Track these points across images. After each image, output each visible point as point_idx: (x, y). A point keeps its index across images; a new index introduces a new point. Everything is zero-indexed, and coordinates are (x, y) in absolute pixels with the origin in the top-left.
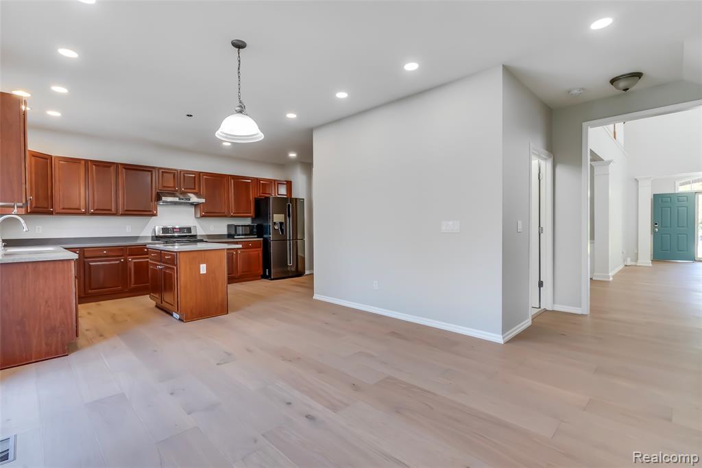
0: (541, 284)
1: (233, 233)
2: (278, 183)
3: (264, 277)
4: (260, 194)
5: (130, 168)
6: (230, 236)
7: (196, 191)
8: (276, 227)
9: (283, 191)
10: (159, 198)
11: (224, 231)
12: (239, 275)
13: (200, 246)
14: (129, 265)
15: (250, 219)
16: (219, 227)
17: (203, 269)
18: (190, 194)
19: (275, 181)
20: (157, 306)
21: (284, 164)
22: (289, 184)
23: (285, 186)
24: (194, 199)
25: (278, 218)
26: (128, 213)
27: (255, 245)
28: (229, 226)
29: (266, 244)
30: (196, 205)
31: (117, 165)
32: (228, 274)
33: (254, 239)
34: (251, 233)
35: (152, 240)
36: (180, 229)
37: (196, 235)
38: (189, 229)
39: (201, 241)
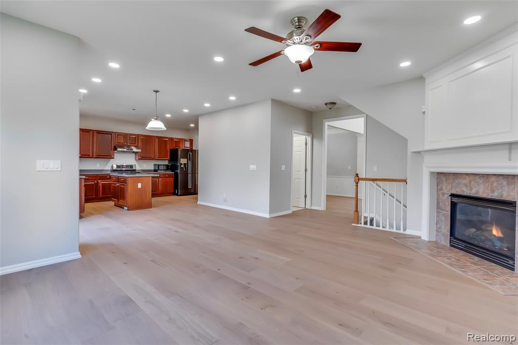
0: (306, 196)
1: (157, 169)
2: (185, 140)
3: (174, 194)
4: (174, 147)
5: (99, 132)
6: (155, 171)
7: (136, 145)
8: (182, 166)
9: (187, 145)
10: (115, 149)
11: (152, 168)
12: (160, 192)
13: (137, 175)
14: (99, 185)
15: (167, 161)
16: (149, 165)
17: (140, 186)
18: (132, 147)
19: (182, 139)
20: (115, 205)
21: (188, 130)
22: (191, 141)
23: (189, 142)
24: (135, 150)
25: (183, 161)
26: (99, 157)
27: (170, 176)
28: (155, 165)
29: (176, 175)
30: (136, 153)
31: (93, 131)
32: (152, 192)
33: (169, 172)
34: (167, 169)
35: (111, 172)
36: (126, 166)
37: (135, 170)
38: (131, 166)
39: (139, 173)
